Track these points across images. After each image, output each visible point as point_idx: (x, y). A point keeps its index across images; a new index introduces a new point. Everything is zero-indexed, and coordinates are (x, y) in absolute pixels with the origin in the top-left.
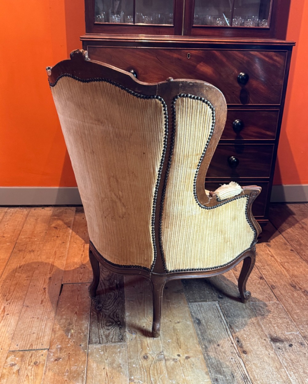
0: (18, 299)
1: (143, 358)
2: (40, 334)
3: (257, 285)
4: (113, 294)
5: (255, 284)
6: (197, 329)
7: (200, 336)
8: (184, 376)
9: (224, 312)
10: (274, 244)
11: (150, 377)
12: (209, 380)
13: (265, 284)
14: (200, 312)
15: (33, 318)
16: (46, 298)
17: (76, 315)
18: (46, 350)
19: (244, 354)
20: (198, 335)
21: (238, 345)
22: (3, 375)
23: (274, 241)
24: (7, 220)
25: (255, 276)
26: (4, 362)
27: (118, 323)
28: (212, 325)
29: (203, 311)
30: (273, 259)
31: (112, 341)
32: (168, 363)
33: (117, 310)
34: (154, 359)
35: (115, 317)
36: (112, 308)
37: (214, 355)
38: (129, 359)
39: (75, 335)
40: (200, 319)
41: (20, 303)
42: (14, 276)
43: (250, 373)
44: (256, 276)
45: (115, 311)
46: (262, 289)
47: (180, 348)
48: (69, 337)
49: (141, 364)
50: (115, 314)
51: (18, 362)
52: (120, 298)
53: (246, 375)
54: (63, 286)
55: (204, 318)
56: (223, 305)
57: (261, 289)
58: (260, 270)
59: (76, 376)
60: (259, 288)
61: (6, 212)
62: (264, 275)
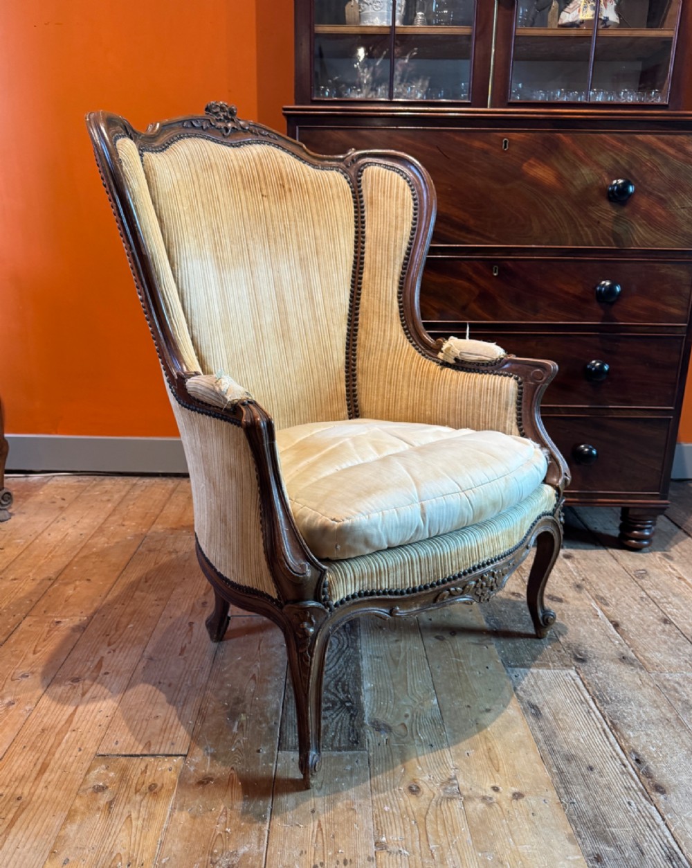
0: (134, 641)
1: (408, 790)
2: (171, 721)
3: (658, 635)
4: (337, 640)
5: (655, 634)
6: (533, 729)
7: (542, 744)
8: (512, 843)
9: (594, 692)
10: (679, 554)
11: (428, 840)
12: (579, 857)
13: (677, 634)
14: (537, 689)
15: (160, 683)
16: (192, 642)
17: (252, 682)
18: (180, 757)
19: (658, 794)
20: (537, 742)
21: (639, 770)
22: (72, 813)
23: (679, 550)
24: (135, 496)
25: (651, 618)
26: (81, 780)
27: (348, 704)
28: (567, 720)
29: (542, 688)
30: (683, 583)
31: (332, 746)
32: (470, 806)
33: (344, 674)
34: (434, 795)
35: (340, 690)
36: (333, 669)
37: (583, 791)
38: (374, 791)
39: (250, 726)
40: (538, 705)
41: (135, 651)
42: (132, 597)
43: (683, 843)
44: (653, 616)
45: (340, 678)
46: (672, 643)
47: (498, 771)
48: (235, 730)
49: (403, 804)
50: (340, 683)
51: (112, 782)
52: (352, 650)
53: (673, 849)
54: (230, 621)
55: (547, 702)
56: (587, 675)
57: (669, 643)
58: (659, 606)
59: (244, 827)
60: (665, 642)
61: (135, 484)
62: (671, 615)
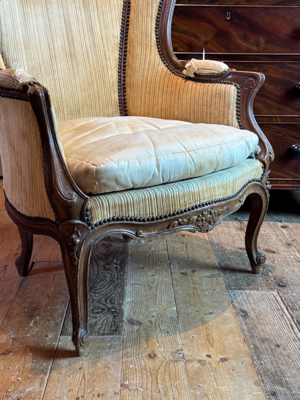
1: (148, 356)
4: (110, 275)
6: (241, 323)
7: (246, 332)
8: (216, 385)
9: (288, 304)
11: (157, 384)
12: (260, 393)
14: (247, 302)
16: (5, 276)
17: (46, 299)
20: (243, 330)
27: (113, 310)
28: (266, 319)
29: (252, 301)
31: (98, 333)
32: (190, 366)
33: (112, 294)
34: (166, 358)
35: (108, 302)
36: (105, 291)
37: (270, 358)
38: (124, 357)
39: (42, 322)
40: (247, 311)
45: (109, 296)
47: (212, 346)
48: (31, 324)
49: (143, 364)
50: (109, 299)
52: (120, 281)
54: (34, 264)
55: (253, 309)
56: (285, 294)
59: (31, 377)
